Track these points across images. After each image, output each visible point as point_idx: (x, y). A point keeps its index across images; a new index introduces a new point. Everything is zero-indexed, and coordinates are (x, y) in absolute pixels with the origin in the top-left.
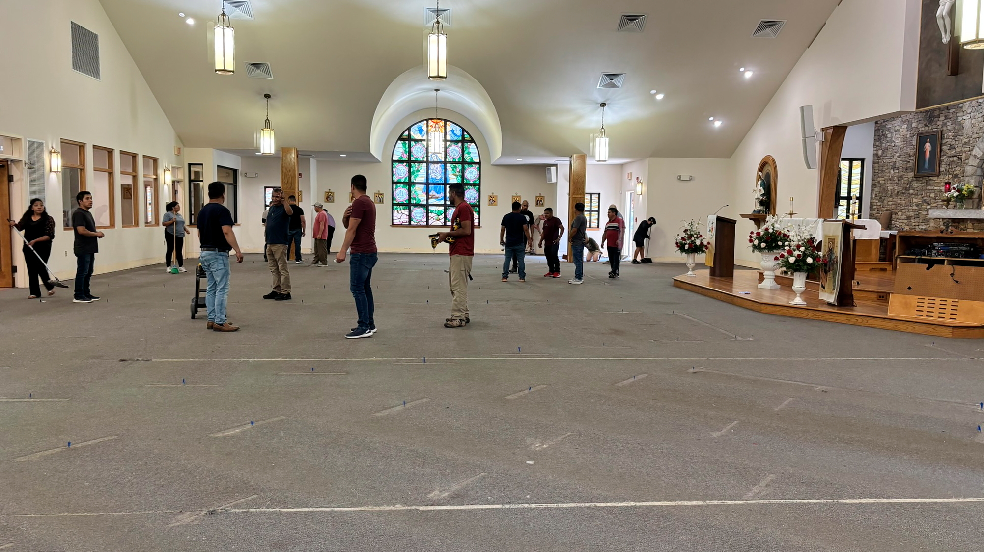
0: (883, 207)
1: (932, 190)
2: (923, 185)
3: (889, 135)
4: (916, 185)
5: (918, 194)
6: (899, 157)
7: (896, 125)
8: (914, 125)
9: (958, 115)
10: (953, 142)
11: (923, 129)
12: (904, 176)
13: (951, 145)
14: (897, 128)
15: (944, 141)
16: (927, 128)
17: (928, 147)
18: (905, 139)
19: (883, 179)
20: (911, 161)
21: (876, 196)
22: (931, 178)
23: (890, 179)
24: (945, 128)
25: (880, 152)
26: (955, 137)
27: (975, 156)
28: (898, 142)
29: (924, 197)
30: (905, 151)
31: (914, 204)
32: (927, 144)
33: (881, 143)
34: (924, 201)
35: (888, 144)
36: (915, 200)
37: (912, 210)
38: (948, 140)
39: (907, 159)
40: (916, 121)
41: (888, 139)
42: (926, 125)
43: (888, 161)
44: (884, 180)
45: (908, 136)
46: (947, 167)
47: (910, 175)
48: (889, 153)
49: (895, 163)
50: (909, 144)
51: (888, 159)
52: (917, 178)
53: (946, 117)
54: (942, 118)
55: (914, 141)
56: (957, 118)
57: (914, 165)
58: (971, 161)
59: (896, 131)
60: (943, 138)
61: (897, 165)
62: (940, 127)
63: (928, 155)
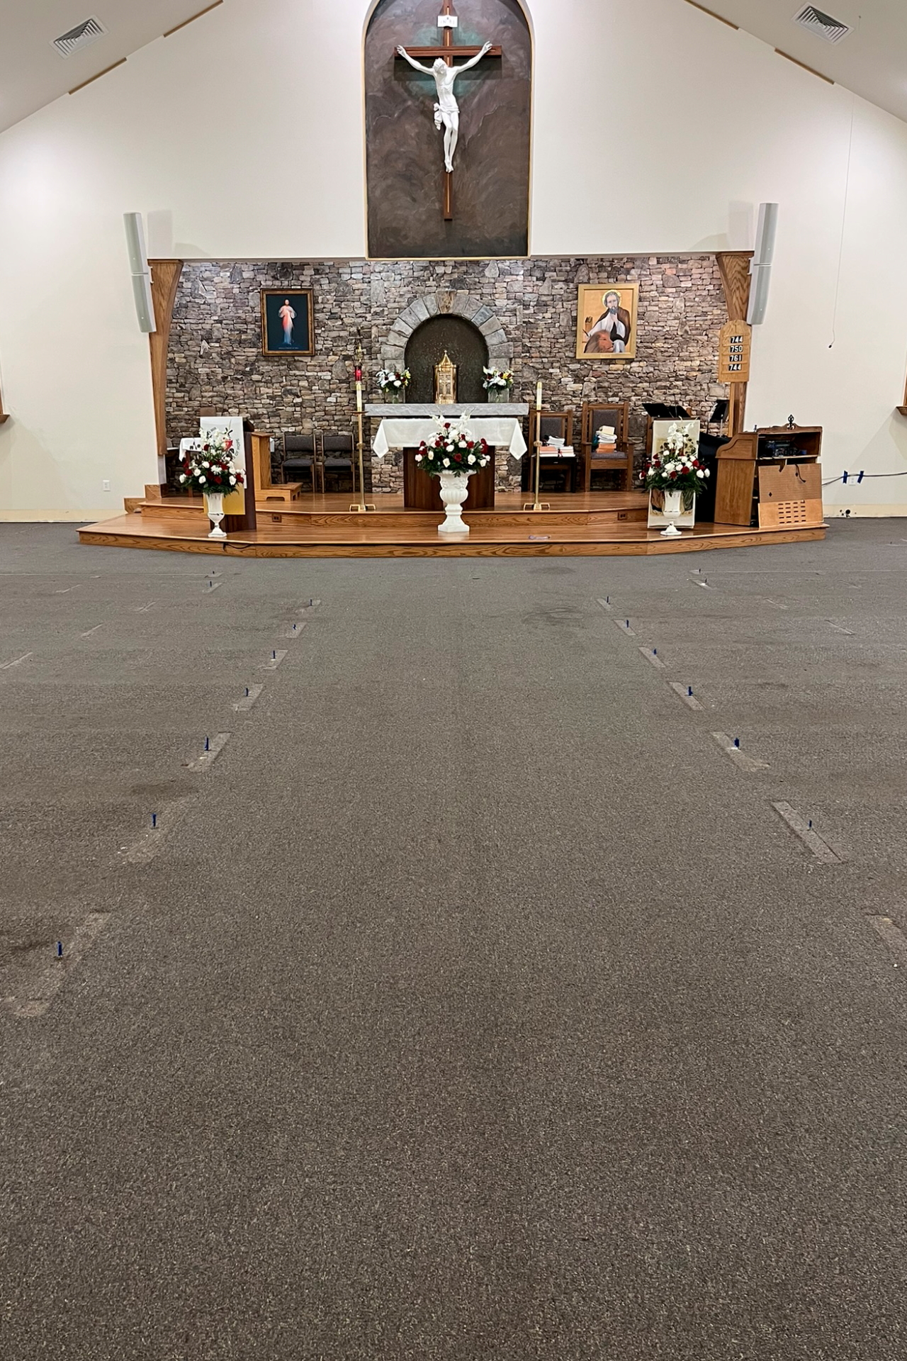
0: (190, 400)
1: (301, 376)
2: (282, 368)
3: (188, 285)
4: (265, 367)
5: (274, 381)
6: (220, 321)
7: (203, 269)
8: (245, 275)
9: (340, 271)
10: (336, 310)
11: (269, 283)
12: (235, 353)
13: (332, 313)
14: (207, 274)
15: (317, 307)
16: (277, 283)
17: (287, 312)
18: (228, 295)
19: (183, 355)
20: (248, 331)
22: (296, 358)
23: (201, 357)
24: (317, 287)
26: (339, 302)
27: (400, 333)
28: (211, 296)
29: (286, 385)
30: (232, 314)
31: (265, 396)
32: (284, 307)
34: (290, 392)
35: (188, 299)
36: (264, 390)
37: (261, 406)
38: (326, 306)
39: (242, 327)
40: (252, 268)
41: (184, 290)
42: (275, 278)
43: (194, 327)
44: (185, 358)
45: (236, 291)
46: (329, 344)
47: (252, 352)
48: (193, 315)
49: (210, 332)
50: (239, 303)
51: (191, 322)
52: (267, 358)
53: (317, 272)
54: (309, 272)
55: (254, 300)
56: (339, 275)
57: (259, 336)
58: (393, 338)
59: (203, 280)
60: (316, 302)
61: (216, 334)
62: (306, 284)
63: (289, 324)
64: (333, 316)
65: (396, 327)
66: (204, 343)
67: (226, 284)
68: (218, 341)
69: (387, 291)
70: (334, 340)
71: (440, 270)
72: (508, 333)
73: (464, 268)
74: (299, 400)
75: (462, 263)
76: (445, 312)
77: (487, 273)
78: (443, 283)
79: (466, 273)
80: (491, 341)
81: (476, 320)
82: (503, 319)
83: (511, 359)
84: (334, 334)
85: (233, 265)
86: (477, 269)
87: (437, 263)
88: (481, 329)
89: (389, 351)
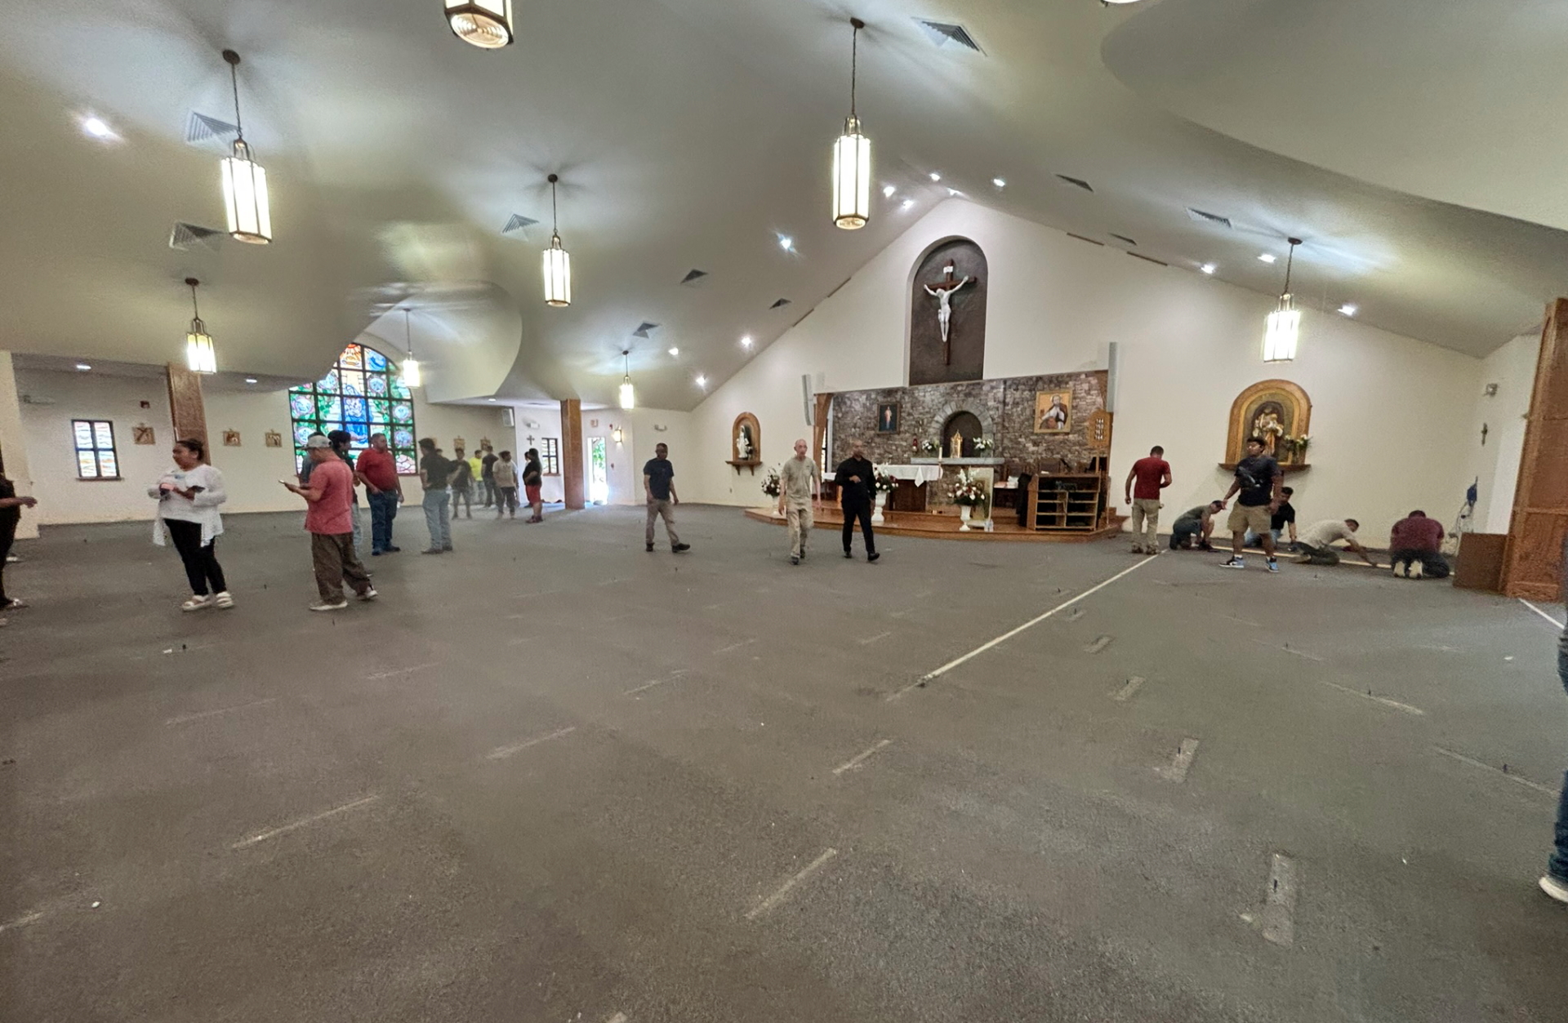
1: (893, 444)
3: (848, 403)
4: (877, 440)
5: (881, 446)
6: (860, 419)
7: (855, 395)
8: (872, 396)
10: (911, 411)
12: (865, 433)
14: (857, 397)
15: (903, 410)
17: (889, 413)
18: (864, 405)
19: (844, 435)
20: (872, 423)
21: (838, 447)
24: (903, 400)
25: (840, 415)
26: (912, 407)
27: (937, 422)
28: (857, 407)
29: (886, 448)
30: (865, 415)
31: (877, 454)
32: (887, 411)
33: (841, 409)
34: (889, 451)
35: (848, 409)
36: (877, 451)
38: (906, 409)
39: (869, 421)
40: (875, 393)
41: (847, 405)
45: (868, 404)
46: (906, 428)
47: (872, 432)
48: (850, 415)
49: (855, 424)
50: (869, 409)
51: (848, 420)
52: (879, 435)
53: (903, 393)
54: (900, 393)
55: (875, 408)
56: (913, 393)
57: (876, 425)
58: (934, 425)
59: (855, 400)
60: (902, 407)
61: (858, 425)
62: (898, 399)
63: (889, 419)
64: (909, 414)
65: (936, 419)
66: (853, 430)
67: (864, 401)
68: (859, 428)
69: (933, 401)
70: (908, 426)
71: (959, 388)
72: (993, 419)
73: (971, 387)
74: (891, 456)
75: (971, 385)
76: (960, 410)
77: (984, 388)
78: (961, 395)
79: (973, 389)
80: (984, 424)
81: (976, 413)
82: (991, 413)
83: (994, 434)
84: (909, 423)
85: (867, 392)
86: (980, 387)
87: (958, 385)
88: (979, 418)
89: (931, 430)
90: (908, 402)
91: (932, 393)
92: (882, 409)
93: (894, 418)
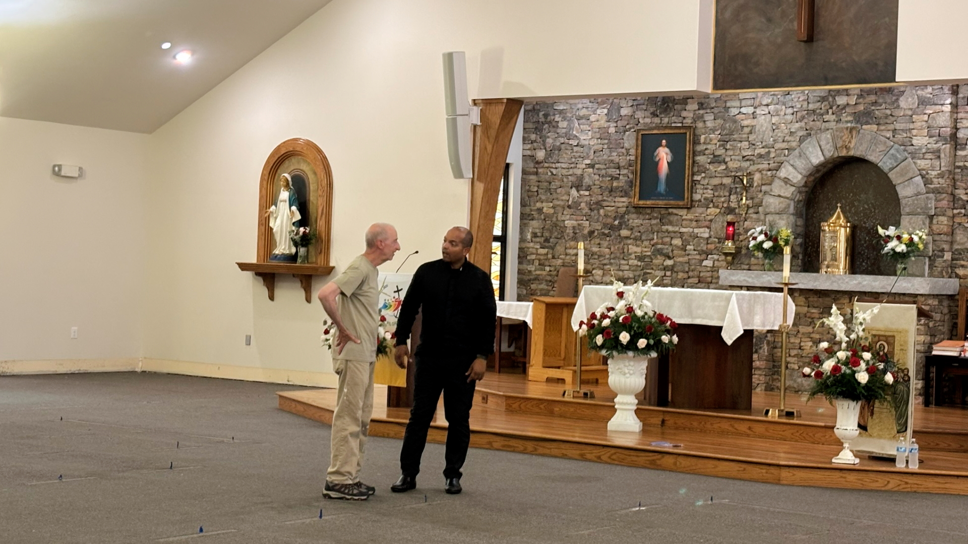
0: (553, 257)
1: (675, 232)
2: (654, 222)
3: (563, 124)
4: (635, 220)
5: (643, 238)
6: (592, 166)
7: (580, 106)
8: (624, 112)
9: (728, 104)
10: (721, 152)
11: (648, 120)
12: (605, 204)
13: (715, 156)
14: (583, 112)
15: (699, 148)
16: (657, 120)
17: (664, 155)
18: (603, 134)
19: (551, 205)
20: (621, 177)
21: (535, 235)
22: (670, 210)
23: (569, 207)
24: (700, 125)
25: (541, 155)
26: (724, 142)
27: (786, 181)
28: (586, 137)
29: (657, 244)
30: (605, 157)
31: (633, 256)
32: (661, 149)
33: (544, 139)
34: (660, 252)
35: (562, 140)
36: (633, 249)
37: (627, 267)
38: (709, 147)
39: (614, 172)
40: (630, 104)
41: (559, 131)
42: (654, 115)
43: (564, 172)
44: (553, 207)
45: (612, 130)
46: (709, 194)
47: (622, 202)
48: (565, 156)
49: (581, 178)
50: (615, 144)
51: (561, 168)
52: (638, 209)
53: (701, 106)
54: (692, 106)
55: (630, 141)
56: (727, 109)
57: (631, 184)
58: (777, 188)
59: (579, 118)
60: (696, 142)
61: (587, 181)
62: (688, 121)
63: (664, 168)
64: (717, 160)
65: (782, 173)
66: (574, 192)
67: (603, 123)
68: (589, 188)
69: (775, 128)
70: (715, 188)
71: (841, 100)
72: (927, 181)
73: (873, 98)
74: (669, 262)
75: (870, 92)
76: (844, 153)
77: (903, 103)
78: (845, 117)
79: (875, 103)
80: (904, 192)
81: (885, 164)
82: (922, 163)
83: (931, 218)
84: (716, 181)
85: (610, 101)
86: (889, 98)
87: (838, 92)
88: (892, 175)
89: (772, 203)
90: (713, 130)
91: (772, 107)
92: (648, 144)
93: (676, 166)
